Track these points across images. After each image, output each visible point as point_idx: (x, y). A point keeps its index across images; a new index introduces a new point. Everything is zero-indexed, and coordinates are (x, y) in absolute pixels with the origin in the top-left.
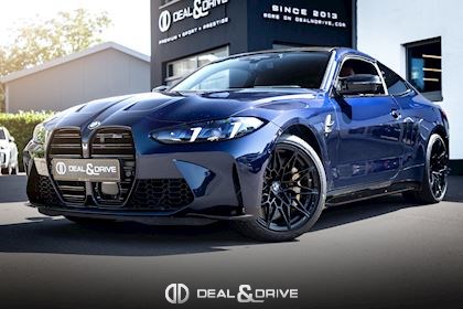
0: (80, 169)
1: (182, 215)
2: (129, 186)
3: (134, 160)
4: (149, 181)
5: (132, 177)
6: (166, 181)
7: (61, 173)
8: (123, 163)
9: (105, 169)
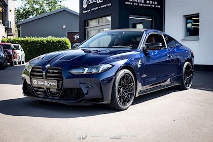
0: (42, 83)
1: (80, 102)
2: (61, 90)
3: (62, 81)
4: (68, 88)
5: (62, 87)
6: (74, 89)
7: (35, 84)
8: (58, 82)
9: (51, 84)
